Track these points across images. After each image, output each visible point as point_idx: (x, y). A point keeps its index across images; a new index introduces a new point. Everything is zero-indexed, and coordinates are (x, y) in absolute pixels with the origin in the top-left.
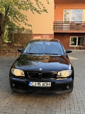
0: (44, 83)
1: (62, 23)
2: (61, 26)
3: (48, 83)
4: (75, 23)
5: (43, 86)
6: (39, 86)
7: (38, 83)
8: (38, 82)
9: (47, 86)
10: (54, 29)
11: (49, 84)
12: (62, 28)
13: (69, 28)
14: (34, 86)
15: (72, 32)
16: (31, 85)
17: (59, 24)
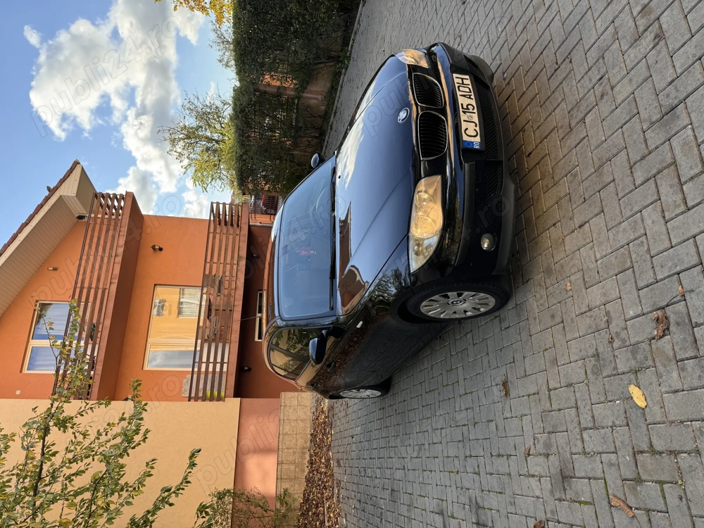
0: (459, 93)
1: (195, 376)
2: (210, 376)
3: (456, 81)
4: (201, 324)
5: (473, 97)
6: (475, 111)
7: (464, 112)
8: (461, 113)
9: (470, 87)
10: (219, 399)
11: (462, 79)
12: (217, 376)
13: (220, 345)
14: (478, 129)
15: (235, 336)
16: (478, 139)
17: (201, 386)
